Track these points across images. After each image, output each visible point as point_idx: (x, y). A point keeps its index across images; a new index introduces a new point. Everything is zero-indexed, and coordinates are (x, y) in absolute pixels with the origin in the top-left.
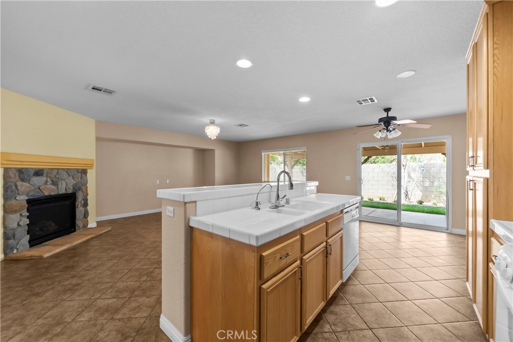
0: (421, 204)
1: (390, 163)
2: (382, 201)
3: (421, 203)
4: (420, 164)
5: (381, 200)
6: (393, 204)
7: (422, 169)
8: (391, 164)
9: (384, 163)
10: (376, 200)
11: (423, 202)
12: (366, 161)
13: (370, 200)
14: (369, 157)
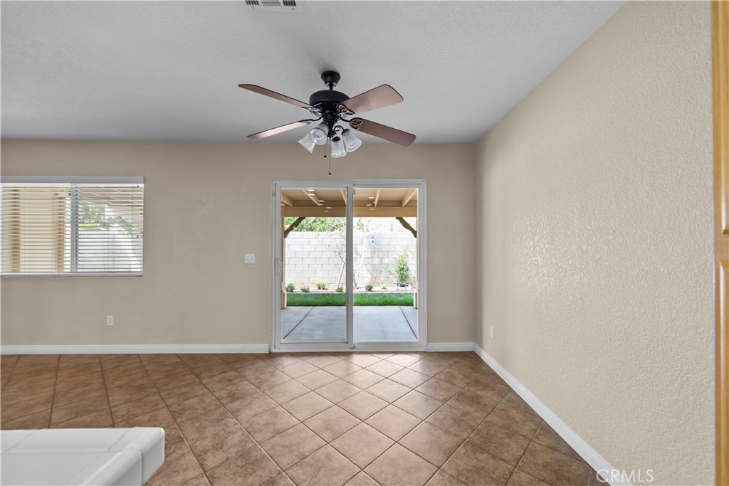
0: (370, 290)
1: (332, 230)
2: (322, 291)
3: (370, 288)
4: (368, 233)
5: (320, 288)
6: (337, 295)
7: (371, 240)
8: (332, 233)
9: (325, 230)
10: (313, 289)
11: (372, 287)
12: (296, 224)
13: (304, 290)
14: (301, 219)
